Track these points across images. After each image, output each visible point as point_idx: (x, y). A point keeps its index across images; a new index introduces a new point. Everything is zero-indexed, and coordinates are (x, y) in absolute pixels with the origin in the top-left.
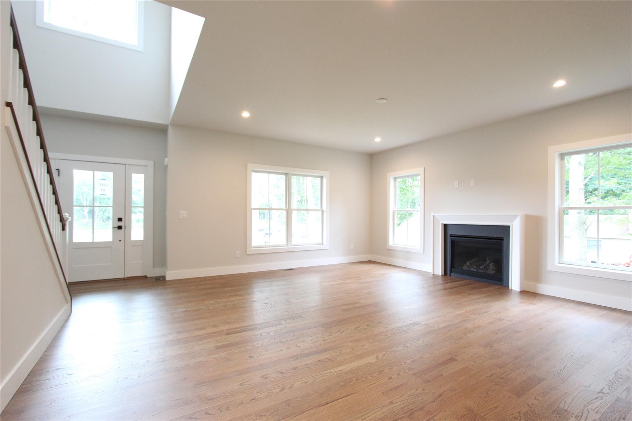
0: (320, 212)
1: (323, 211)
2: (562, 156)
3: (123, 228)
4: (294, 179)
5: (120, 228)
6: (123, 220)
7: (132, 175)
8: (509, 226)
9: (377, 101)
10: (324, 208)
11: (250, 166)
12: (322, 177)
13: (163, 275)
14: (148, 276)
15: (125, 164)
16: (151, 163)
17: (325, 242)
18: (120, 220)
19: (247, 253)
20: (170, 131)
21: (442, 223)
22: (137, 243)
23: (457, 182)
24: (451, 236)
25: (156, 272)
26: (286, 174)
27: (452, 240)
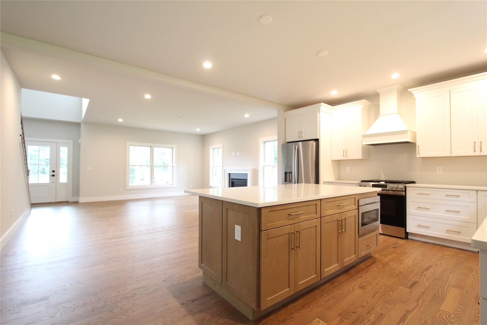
0: (171, 167)
1: (173, 167)
2: (265, 142)
3: (55, 175)
4: (155, 149)
5: (53, 176)
6: (55, 171)
7: (60, 148)
8: (247, 174)
9: (179, 118)
10: (174, 165)
11: (128, 143)
12: (173, 148)
13: (77, 200)
14: (69, 201)
15: (56, 142)
16: (71, 142)
17: (174, 184)
18: (53, 171)
19: (127, 189)
20: (82, 126)
21: (228, 173)
22: (63, 184)
23: (238, 152)
24: (232, 179)
25: (74, 199)
26: (151, 147)
27: (232, 181)
